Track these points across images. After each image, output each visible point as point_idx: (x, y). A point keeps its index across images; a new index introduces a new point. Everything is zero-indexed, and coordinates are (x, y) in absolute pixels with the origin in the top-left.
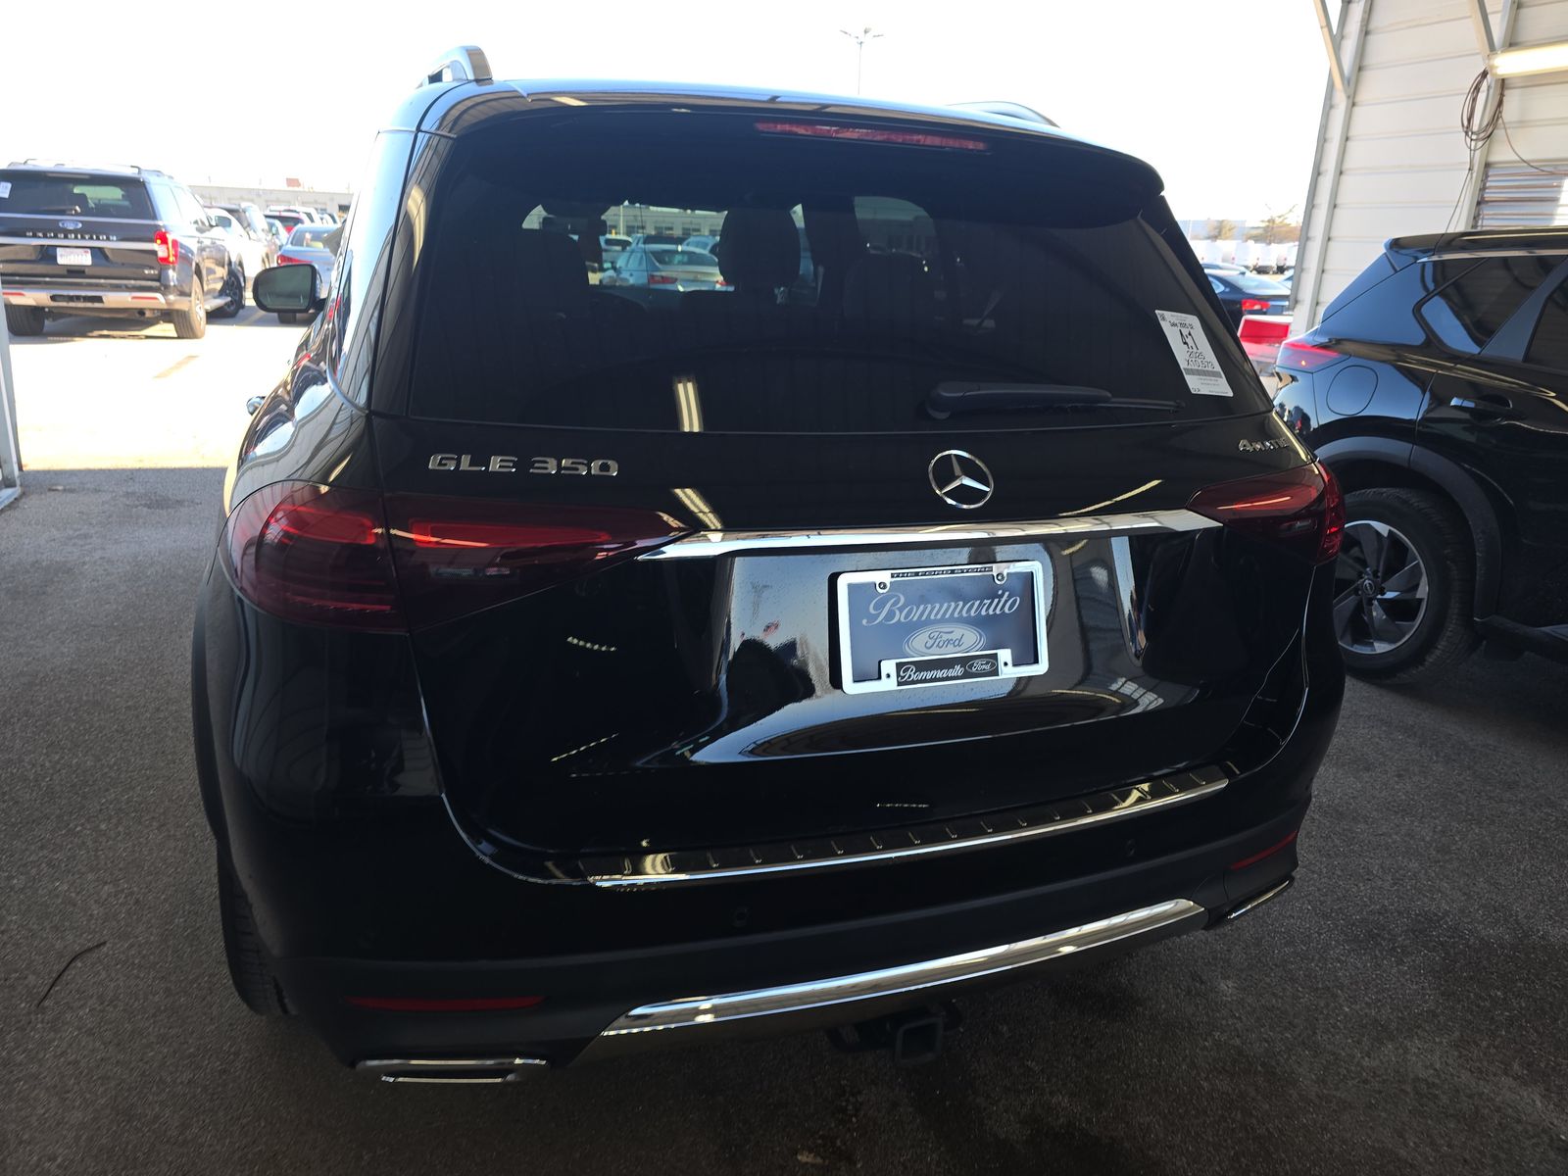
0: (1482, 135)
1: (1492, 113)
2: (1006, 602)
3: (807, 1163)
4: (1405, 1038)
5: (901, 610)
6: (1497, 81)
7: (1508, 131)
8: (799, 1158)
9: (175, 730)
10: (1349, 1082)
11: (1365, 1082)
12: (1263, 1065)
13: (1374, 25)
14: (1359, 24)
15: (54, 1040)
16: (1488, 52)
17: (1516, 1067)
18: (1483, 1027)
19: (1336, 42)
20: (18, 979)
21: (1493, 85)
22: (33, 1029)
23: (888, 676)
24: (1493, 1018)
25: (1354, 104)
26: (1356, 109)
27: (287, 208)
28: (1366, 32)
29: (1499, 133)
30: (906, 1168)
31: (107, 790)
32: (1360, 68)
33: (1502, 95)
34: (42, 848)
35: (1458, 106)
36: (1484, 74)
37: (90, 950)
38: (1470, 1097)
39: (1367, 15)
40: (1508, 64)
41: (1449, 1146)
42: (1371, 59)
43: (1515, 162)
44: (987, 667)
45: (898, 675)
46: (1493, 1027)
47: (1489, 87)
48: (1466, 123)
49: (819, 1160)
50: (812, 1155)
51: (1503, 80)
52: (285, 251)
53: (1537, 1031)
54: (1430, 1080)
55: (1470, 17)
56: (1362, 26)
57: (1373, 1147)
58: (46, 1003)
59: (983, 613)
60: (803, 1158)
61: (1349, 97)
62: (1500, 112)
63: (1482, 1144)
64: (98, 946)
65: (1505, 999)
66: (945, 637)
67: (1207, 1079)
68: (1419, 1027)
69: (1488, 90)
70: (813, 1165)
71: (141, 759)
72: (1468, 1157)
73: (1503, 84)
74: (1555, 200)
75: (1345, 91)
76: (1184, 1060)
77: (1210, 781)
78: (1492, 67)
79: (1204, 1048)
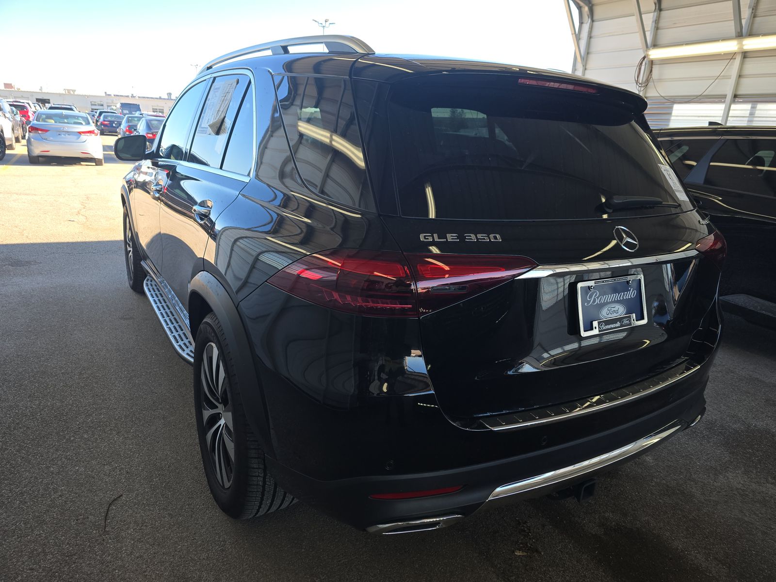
0: (643, 85)
1: (647, 76)
2: (632, 292)
3: (520, 555)
4: (725, 473)
5: (598, 298)
6: (649, 61)
7: (655, 83)
8: (516, 553)
9: (96, 383)
10: (714, 493)
11: (719, 492)
12: (678, 490)
13: (593, 34)
14: (587, 34)
15: (122, 547)
16: (646, 49)
17: (770, 479)
18: (751, 465)
19: (577, 37)
20: (84, 519)
21: (647, 63)
22: (107, 543)
23: (596, 328)
24: (753, 461)
25: (585, 69)
26: (586, 71)
27: (14, 100)
28: (590, 37)
29: (651, 84)
30: (562, 552)
31: (76, 417)
32: (588, 53)
33: (652, 67)
34: (57, 450)
35: (633, 71)
36: (644, 58)
37: (115, 500)
38: (759, 493)
39: (590, 30)
40: (655, 54)
41: (761, 513)
42: (593, 49)
43: (658, 97)
44: (628, 322)
45: (599, 327)
46: (754, 464)
47: (646, 63)
48: (636, 79)
49: (525, 554)
50: (521, 552)
51: (652, 61)
52: (33, 124)
53: (771, 465)
54: (742, 488)
55: (638, 32)
56: (588, 34)
57: (734, 518)
58: (107, 529)
59: (625, 298)
60: (518, 553)
61: (583, 66)
62: (651, 75)
63: (772, 511)
64: (119, 497)
65: (753, 453)
66: (613, 309)
67: (660, 499)
68: (728, 468)
69: (645, 65)
70: (523, 556)
71: (86, 400)
72: (769, 517)
73: (652, 63)
74: (670, 114)
75: (582, 63)
76: (648, 492)
77: (695, 367)
78: (648, 55)
79: (653, 486)
